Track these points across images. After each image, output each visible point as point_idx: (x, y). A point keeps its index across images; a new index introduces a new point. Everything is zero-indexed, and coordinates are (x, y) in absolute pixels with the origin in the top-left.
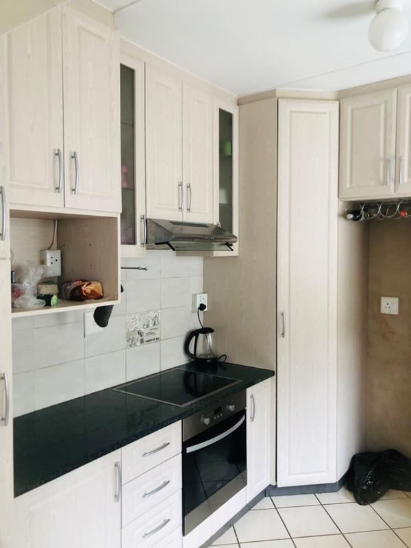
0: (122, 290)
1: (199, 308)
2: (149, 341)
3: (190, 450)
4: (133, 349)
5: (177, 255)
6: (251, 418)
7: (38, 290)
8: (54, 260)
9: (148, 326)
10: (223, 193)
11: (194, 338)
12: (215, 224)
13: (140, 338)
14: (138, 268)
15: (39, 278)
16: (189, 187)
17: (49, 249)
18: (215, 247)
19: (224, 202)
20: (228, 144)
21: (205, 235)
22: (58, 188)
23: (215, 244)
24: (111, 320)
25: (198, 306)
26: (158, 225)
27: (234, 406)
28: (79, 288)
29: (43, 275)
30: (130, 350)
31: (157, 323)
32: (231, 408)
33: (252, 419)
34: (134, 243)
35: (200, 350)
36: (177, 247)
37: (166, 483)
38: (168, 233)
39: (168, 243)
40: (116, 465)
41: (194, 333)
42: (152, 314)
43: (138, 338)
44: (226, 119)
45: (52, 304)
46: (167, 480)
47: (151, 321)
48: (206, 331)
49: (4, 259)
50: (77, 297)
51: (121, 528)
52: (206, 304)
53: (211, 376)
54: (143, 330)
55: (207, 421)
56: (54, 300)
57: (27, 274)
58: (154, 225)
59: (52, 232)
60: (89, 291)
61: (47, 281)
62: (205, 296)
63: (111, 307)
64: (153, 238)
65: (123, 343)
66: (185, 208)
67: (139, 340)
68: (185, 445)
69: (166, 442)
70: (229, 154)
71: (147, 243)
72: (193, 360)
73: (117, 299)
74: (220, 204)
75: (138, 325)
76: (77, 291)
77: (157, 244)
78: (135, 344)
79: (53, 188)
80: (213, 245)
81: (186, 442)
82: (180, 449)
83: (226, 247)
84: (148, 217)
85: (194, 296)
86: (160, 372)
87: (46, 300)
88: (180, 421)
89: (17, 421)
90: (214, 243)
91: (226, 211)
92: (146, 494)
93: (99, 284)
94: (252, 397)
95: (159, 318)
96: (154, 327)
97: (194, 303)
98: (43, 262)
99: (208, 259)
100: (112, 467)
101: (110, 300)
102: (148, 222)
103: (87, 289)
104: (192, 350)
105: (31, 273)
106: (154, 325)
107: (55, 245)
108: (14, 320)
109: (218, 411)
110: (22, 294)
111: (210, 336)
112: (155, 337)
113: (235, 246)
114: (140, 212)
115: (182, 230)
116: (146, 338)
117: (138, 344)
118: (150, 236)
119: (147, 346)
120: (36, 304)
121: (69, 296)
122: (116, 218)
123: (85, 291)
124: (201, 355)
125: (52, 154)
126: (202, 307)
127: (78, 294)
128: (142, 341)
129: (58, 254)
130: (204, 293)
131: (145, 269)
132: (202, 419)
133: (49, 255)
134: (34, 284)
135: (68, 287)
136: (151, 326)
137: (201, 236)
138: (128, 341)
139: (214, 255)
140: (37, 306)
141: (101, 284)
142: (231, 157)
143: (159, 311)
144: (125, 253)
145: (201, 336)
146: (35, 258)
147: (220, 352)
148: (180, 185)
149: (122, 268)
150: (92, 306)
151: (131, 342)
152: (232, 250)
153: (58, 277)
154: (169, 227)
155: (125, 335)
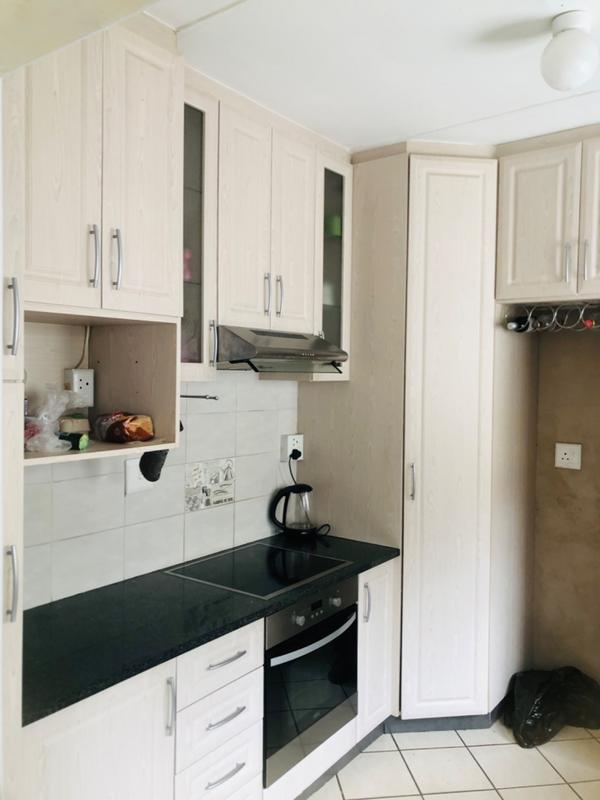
0: (181, 429)
1: (291, 456)
2: (218, 502)
3: (275, 662)
4: (196, 513)
5: (260, 379)
6: (365, 617)
7: (61, 426)
8: (83, 384)
9: (216, 481)
10: (329, 290)
11: (284, 499)
12: (316, 334)
13: (205, 498)
14: (205, 397)
15: (62, 409)
16: (279, 280)
17: (76, 368)
18: (316, 368)
19: (329, 302)
20: (337, 220)
21: (303, 351)
22: (92, 281)
23: (316, 364)
24: (164, 471)
25: (290, 452)
26: (234, 335)
27: (339, 599)
28: (120, 424)
29: (67, 405)
30: (190, 515)
31: (229, 477)
32: (337, 602)
33: (367, 618)
34: (200, 361)
35: (292, 517)
36: (261, 367)
37: (240, 710)
38: (249, 347)
39: (248, 361)
40: (169, 682)
41: (283, 493)
42: (223, 464)
43: (202, 498)
44: (334, 183)
45: (81, 446)
46: (241, 706)
47: (221, 473)
48: (300, 489)
49: (15, 381)
50: (116, 437)
51: (175, 774)
52: (301, 449)
53: (307, 555)
54: (209, 486)
55: (300, 620)
56: (84, 441)
57: (45, 404)
58: (228, 336)
59: (81, 344)
60: (134, 429)
61: (73, 414)
62: (300, 438)
63: (164, 453)
64: (227, 353)
65: (181, 504)
66: (273, 311)
67: (204, 501)
68: (269, 654)
69: (242, 650)
70: (336, 232)
71: (218, 361)
72: (282, 531)
73: (174, 442)
74: (324, 306)
75: (203, 479)
76: (117, 429)
77: (232, 362)
78: (197, 507)
79: (85, 280)
80: (313, 365)
81: (269, 650)
82: (261, 661)
83: (332, 368)
84: (220, 323)
85: (284, 438)
86: (234, 549)
87: (73, 442)
88: (262, 620)
89: (29, 615)
90: (314, 362)
91: (332, 316)
92: (211, 726)
93: (149, 419)
94: (366, 586)
95: (233, 469)
96: (226, 482)
97: (283, 449)
98: (68, 387)
99: (305, 385)
100: (161, 686)
101: (164, 442)
102: (221, 331)
103: (131, 425)
104: (279, 517)
105: (51, 402)
106: (226, 479)
107: (86, 362)
108: (27, 469)
109: (316, 606)
110: (38, 431)
111: (306, 497)
112: (227, 496)
113: (345, 367)
114: (208, 316)
115: (268, 342)
116: (213, 498)
117: (203, 506)
118: (222, 351)
119: (215, 510)
120: (58, 447)
121: (104, 435)
122: (174, 325)
123: (128, 429)
124: (294, 524)
125: (85, 232)
126: (296, 454)
127: (118, 434)
128: (208, 503)
129: (89, 375)
130: (298, 434)
131: (214, 398)
132: (293, 617)
133: (76, 376)
134: (55, 417)
135: (104, 423)
136: (221, 480)
137: (292, 352)
138: (188, 502)
139: (314, 380)
140: (60, 450)
141: (152, 420)
142: (340, 238)
143: (233, 459)
144: (186, 374)
145: (293, 496)
146: (56, 380)
147: (321, 518)
148: (267, 278)
149: (182, 396)
150: (137, 451)
151: (192, 503)
152: (341, 372)
153: (90, 408)
154: (250, 337)
155: (184, 495)
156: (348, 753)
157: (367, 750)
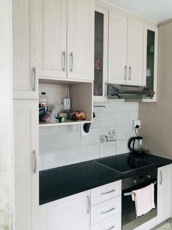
0: (94, 116)
1: (136, 127)
2: (110, 141)
3: (126, 194)
4: (103, 144)
5: (125, 101)
6: (160, 183)
8: (67, 103)
9: (110, 134)
10: (149, 71)
11: (133, 141)
12: (144, 86)
13: (106, 139)
14: (101, 106)
15: (59, 110)
16: (130, 68)
17: (66, 98)
18: (144, 97)
19: (149, 75)
20: (152, 47)
21: (137, 91)
22: (64, 69)
23: (144, 96)
24: (90, 130)
25: (135, 126)
26: (113, 87)
27: (150, 176)
28: (75, 115)
29: (61, 109)
30: (101, 144)
31: (114, 133)
32: (149, 176)
33: (161, 183)
34: (102, 95)
35: (136, 147)
36: (122, 97)
37: (113, 209)
38: (118, 90)
39: (117, 95)
40: (88, 197)
41: (133, 139)
42: (112, 129)
43: (105, 139)
44: (151, 35)
45: (62, 121)
46: (113, 207)
47: (112, 132)
48: (139, 138)
49: (36, 100)
50: (74, 119)
51: (90, 226)
52: (139, 125)
53: (141, 160)
54: (107, 135)
55: (135, 182)
56: (63, 119)
58: (111, 87)
59: (67, 91)
60: (79, 116)
61: (64, 111)
62: (139, 121)
63: (90, 124)
64: (111, 93)
65: (98, 140)
66: (128, 79)
67: (106, 140)
68: (123, 192)
69: (114, 189)
70: (152, 51)
71: (108, 95)
72: (132, 151)
73: (91, 120)
74: (147, 76)
75: (105, 133)
76: (74, 116)
77: (112, 95)
78: (104, 142)
79: (61, 69)
81: (123, 190)
82: (121, 194)
83: (149, 97)
84: (108, 83)
85: (134, 121)
86: (116, 155)
87: (60, 119)
88: (121, 180)
90: (143, 95)
91: (150, 80)
92: (102, 213)
93: (84, 113)
94: (161, 172)
95: (116, 130)
96: (113, 134)
97: (133, 125)
98: (63, 104)
99: (141, 103)
100: (86, 198)
101: (88, 120)
102: (109, 85)
103: (78, 115)
104: (132, 147)
105: (56, 108)
106: (113, 133)
107: (68, 96)
109: (141, 177)
110: (50, 116)
111: (141, 141)
112: (114, 139)
113: (155, 96)
114: (105, 80)
115: (126, 89)
116: (109, 139)
117: (105, 141)
118: (109, 92)
119: (109, 143)
120: (55, 121)
121: (71, 118)
122: (91, 83)
123: (77, 116)
124: (136, 149)
126: (137, 127)
127: (74, 118)
128: (107, 141)
129: (69, 100)
130: (139, 120)
131: (104, 107)
132: (133, 180)
133: (65, 101)
134: (57, 113)
135: (71, 114)
136: (112, 134)
137: (133, 91)
138: (101, 140)
139: (143, 101)
140: (55, 122)
141: (85, 113)
142: (153, 53)
143: (116, 127)
144: (95, 99)
145: (136, 141)
146: (60, 102)
147: (146, 148)
148: (126, 67)
149: (94, 106)
151: (102, 141)
152: (152, 99)
154: (119, 88)
155: (99, 137)
156: (154, 228)
157: (161, 227)
